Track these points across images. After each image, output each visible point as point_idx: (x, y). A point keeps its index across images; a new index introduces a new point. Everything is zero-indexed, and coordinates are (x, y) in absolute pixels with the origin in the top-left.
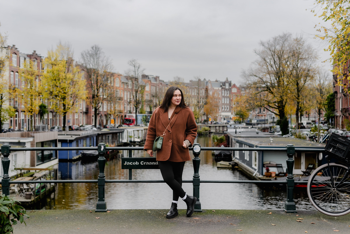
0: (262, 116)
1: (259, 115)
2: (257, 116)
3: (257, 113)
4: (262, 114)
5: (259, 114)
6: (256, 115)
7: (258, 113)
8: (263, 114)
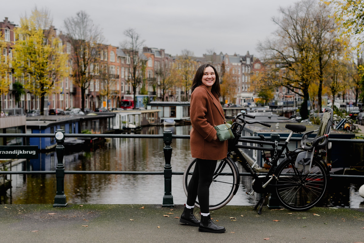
0: (290, 97)
1: (288, 96)
2: (285, 98)
3: (284, 94)
4: (290, 95)
5: (286, 95)
6: (283, 96)
7: (286, 93)
8: (292, 95)
